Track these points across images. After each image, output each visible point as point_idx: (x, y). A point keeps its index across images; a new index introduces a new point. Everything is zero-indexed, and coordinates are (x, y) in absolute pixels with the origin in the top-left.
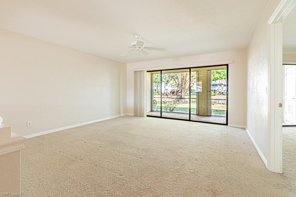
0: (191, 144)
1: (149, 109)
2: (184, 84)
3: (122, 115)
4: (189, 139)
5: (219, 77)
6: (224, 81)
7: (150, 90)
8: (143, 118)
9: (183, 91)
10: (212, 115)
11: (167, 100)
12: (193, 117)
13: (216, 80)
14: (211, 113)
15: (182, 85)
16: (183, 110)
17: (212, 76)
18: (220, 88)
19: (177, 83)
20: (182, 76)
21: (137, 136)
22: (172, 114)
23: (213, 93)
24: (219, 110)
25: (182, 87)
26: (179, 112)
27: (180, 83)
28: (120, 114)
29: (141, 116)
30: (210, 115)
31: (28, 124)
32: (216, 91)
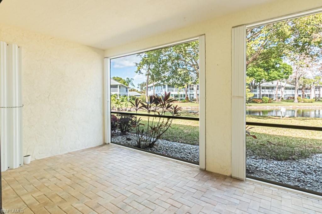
6: (284, 82)
13: (272, 80)
32: (273, 96)
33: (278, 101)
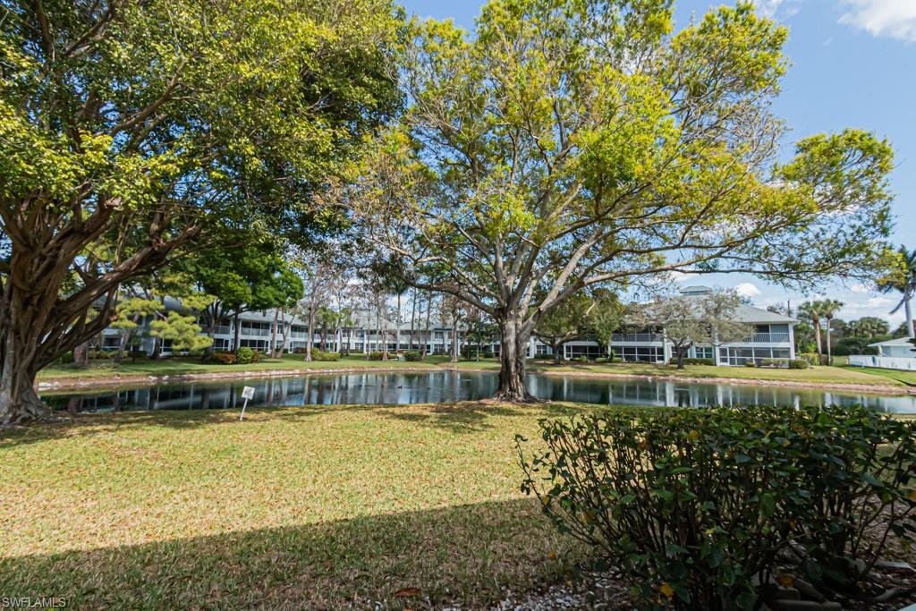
32: (267, 346)
33: (275, 357)
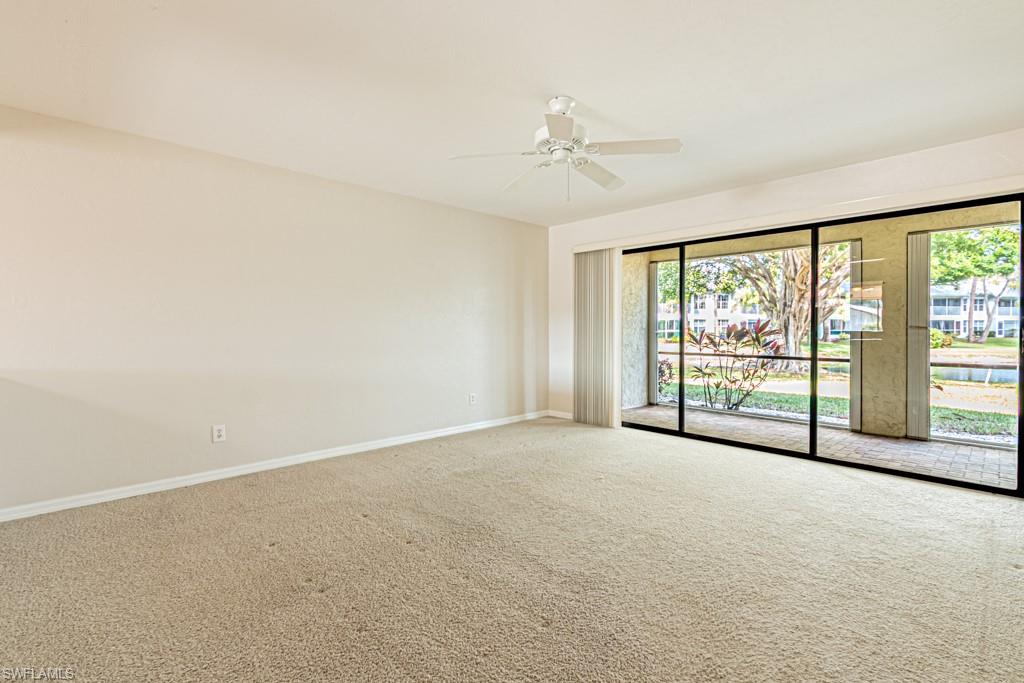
0: (808, 580)
1: (638, 396)
2: (797, 297)
3: (531, 416)
4: (799, 551)
5: (971, 267)
6: (997, 284)
7: (645, 326)
8: (607, 430)
9: (791, 328)
10: (932, 433)
11: (714, 362)
12: (831, 441)
13: (957, 278)
14: (928, 425)
15: (789, 303)
16: (786, 406)
17: (934, 261)
18: (979, 315)
19: (764, 295)
20: (787, 266)
21: (562, 512)
22: (735, 419)
23: (937, 334)
24: (970, 412)
25: (788, 310)
26: (767, 412)
27: (779, 295)
28: (522, 411)
29: (602, 423)
30: (923, 436)
31: (216, 434)
32: (958, 327)
33: (976, 343)
